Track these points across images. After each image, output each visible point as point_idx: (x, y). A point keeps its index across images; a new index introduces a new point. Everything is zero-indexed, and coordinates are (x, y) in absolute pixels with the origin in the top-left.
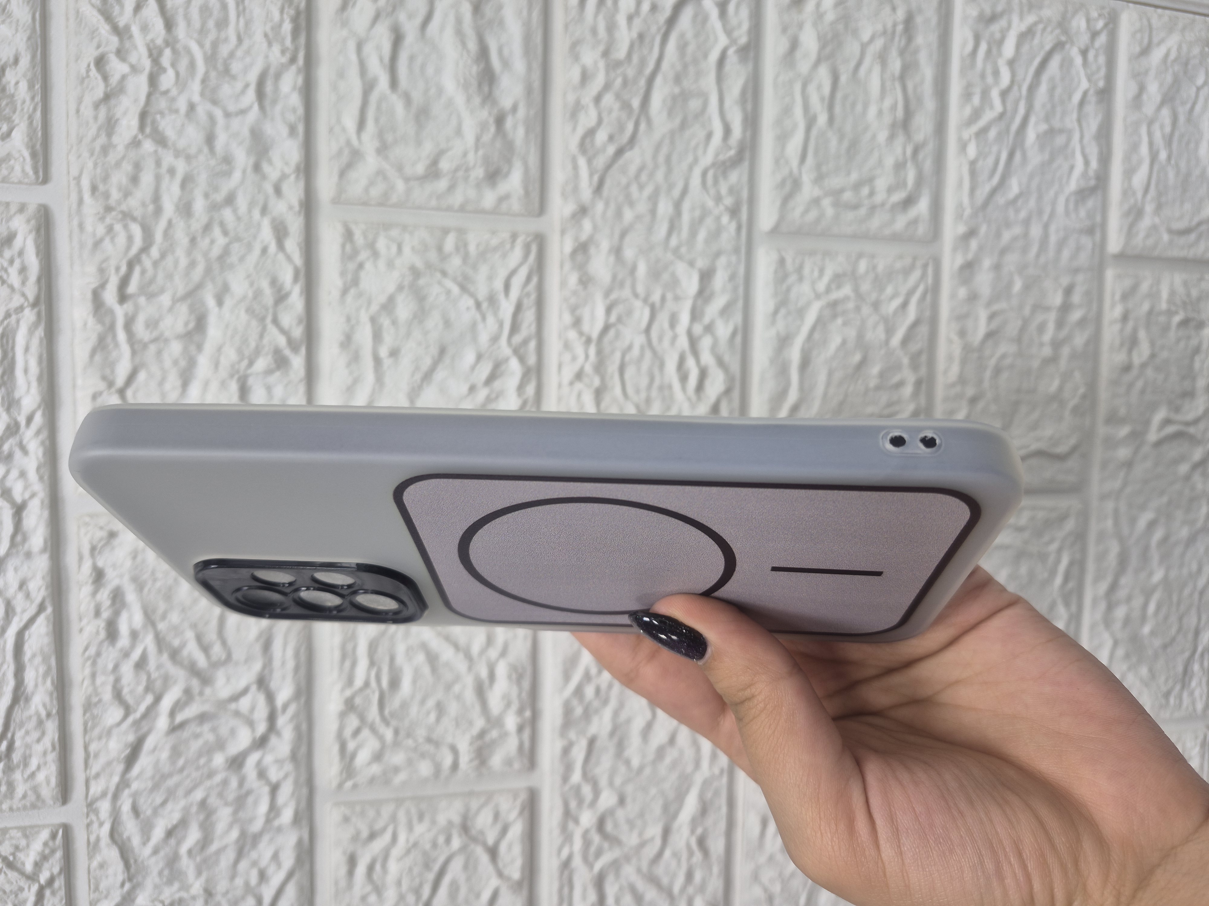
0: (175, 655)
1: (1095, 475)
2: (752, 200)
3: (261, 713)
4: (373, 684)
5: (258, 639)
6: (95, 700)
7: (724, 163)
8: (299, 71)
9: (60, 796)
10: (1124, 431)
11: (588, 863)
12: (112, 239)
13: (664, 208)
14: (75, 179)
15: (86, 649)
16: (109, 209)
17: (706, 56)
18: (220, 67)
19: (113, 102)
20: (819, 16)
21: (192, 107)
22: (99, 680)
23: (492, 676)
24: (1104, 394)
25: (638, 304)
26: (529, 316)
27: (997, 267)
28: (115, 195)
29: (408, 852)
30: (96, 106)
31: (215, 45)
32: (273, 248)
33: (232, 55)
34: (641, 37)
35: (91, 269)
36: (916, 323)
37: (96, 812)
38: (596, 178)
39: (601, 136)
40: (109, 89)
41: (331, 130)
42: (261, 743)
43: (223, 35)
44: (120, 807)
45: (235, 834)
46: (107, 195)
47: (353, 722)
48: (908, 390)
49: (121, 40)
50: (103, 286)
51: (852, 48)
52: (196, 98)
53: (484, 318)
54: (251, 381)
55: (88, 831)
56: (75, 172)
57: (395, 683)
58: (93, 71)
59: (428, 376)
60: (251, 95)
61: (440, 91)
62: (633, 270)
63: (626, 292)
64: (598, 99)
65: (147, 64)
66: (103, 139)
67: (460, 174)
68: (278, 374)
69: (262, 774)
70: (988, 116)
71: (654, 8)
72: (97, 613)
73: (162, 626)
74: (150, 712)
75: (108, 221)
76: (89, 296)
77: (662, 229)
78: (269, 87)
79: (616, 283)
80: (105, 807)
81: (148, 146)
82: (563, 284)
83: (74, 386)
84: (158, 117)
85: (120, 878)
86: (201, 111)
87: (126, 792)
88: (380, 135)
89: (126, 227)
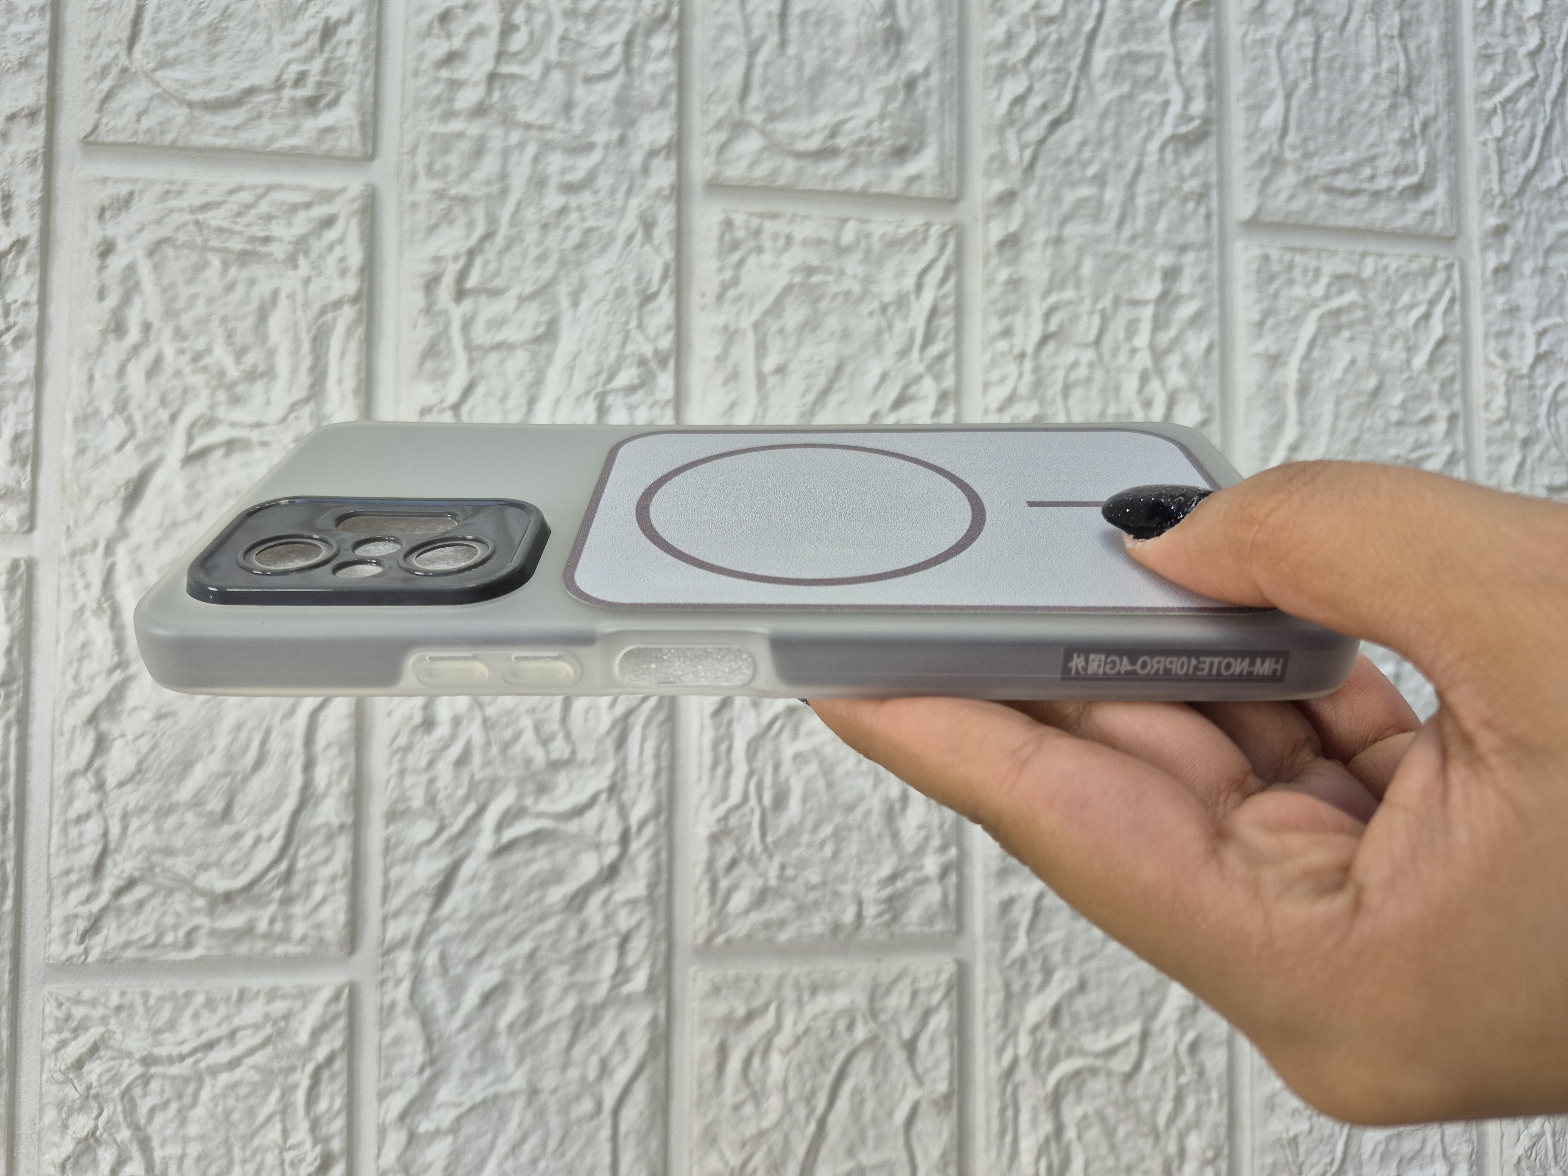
44: (424, 960)
87: (434, 938)
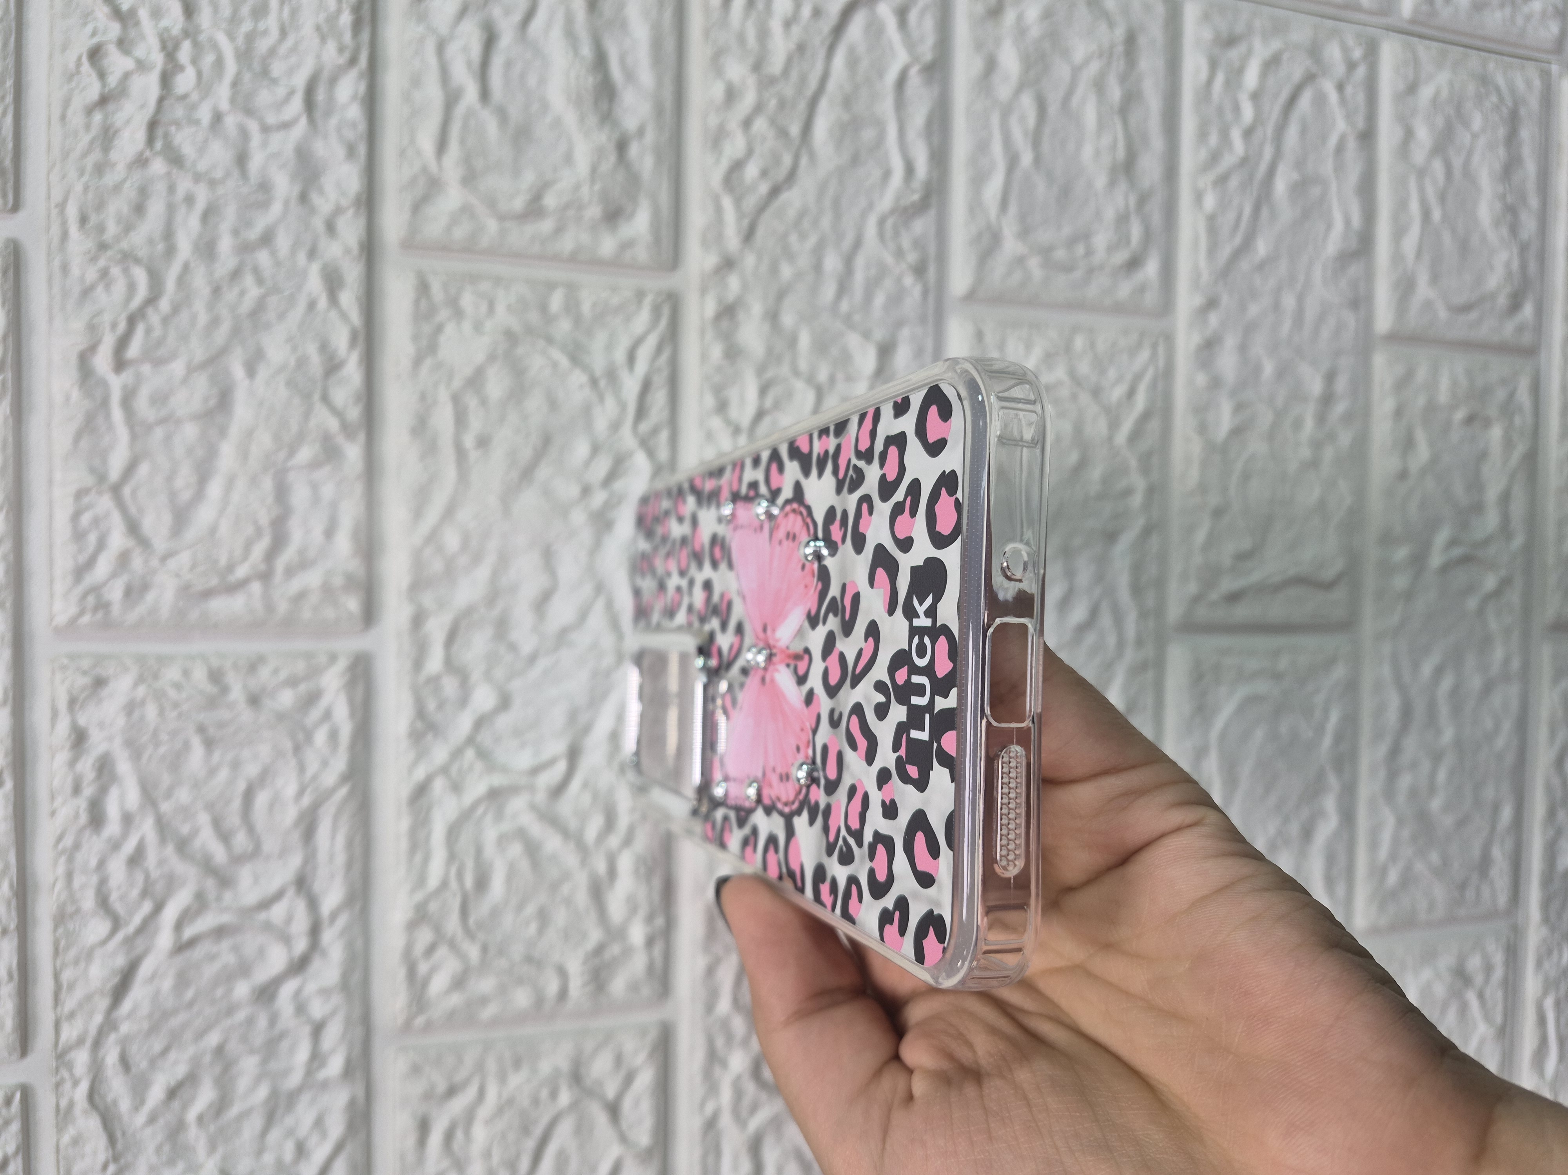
0: (183, 846)
1: (1368, 609)
2: (942, 257)
3: (300, 925)
4: (454, 884)
5: (297, 823)
6: (70, 909)
7: (905, 210)
8: (361, 76)
9: (18, 1045)
10: (1402, 553)
11: (740, 1120)
12: (108, 287)
13: (832, 263)
14: (56, 206)
15: (60, 839)
16: (103, 247)
17: (881, 74)
18: (257, 66)
19: (111, 107)
20: (1021, 30)
21: (218, 118)
22: (77, 882)
23: (612, 872)
24: (1376, 504)
25: (799, 385)
26: (659, 398)
27: (1243, 348)
28: (112, 229)
29: (500, 1111)
30: (89, 111)
31: (251, 38)
32: (323, 302)
33: (272, 52)
34: (801, 48)
35: (78, 325)
36: (1146, 416)
37: (70, 1067)
38: (746, 222)
39: (751, 171)
40: (107, 90)
41: (402, 153)
42: (300, 965)
43: (261, 26)
45: (263, 1092)
46: (101, 229)
47: (425, 936)
48: (1137, 500)
49: (125, 27)
50: (92, 348)
51: (1062, 71)
52: (224, 105)
53: (601, 399)
54: (292, 476)
55: (57, 1094)
56: (57, 195)
57: (482, 883)
58: (86, 66)
59: (527, 473)
60: (297, 104)
61: (545, 106)
62: (793, 342)
63: (785, 370)
64: (747, 123)
65: (158, 59)
66: (96, 156)
67: (571, 213)
68: (327, 469)
69: (301, 1009)
70: (1228, 160)
71: (817, 13)
72: (77, 790)
73: (165, 807)
74: (148, 925)
75: (102, 263)
76: (74, 360)
77: (829, 292)
78: (321, 96)
79: (772, 356)
80: (81, 1059)
81: (158, 166)
82: (704, 357)
83: (50, 482)
84: (173, 129)
85: (102, 1157)
86: (231, 122)
88: (467, 160)
89: (126, 271)
